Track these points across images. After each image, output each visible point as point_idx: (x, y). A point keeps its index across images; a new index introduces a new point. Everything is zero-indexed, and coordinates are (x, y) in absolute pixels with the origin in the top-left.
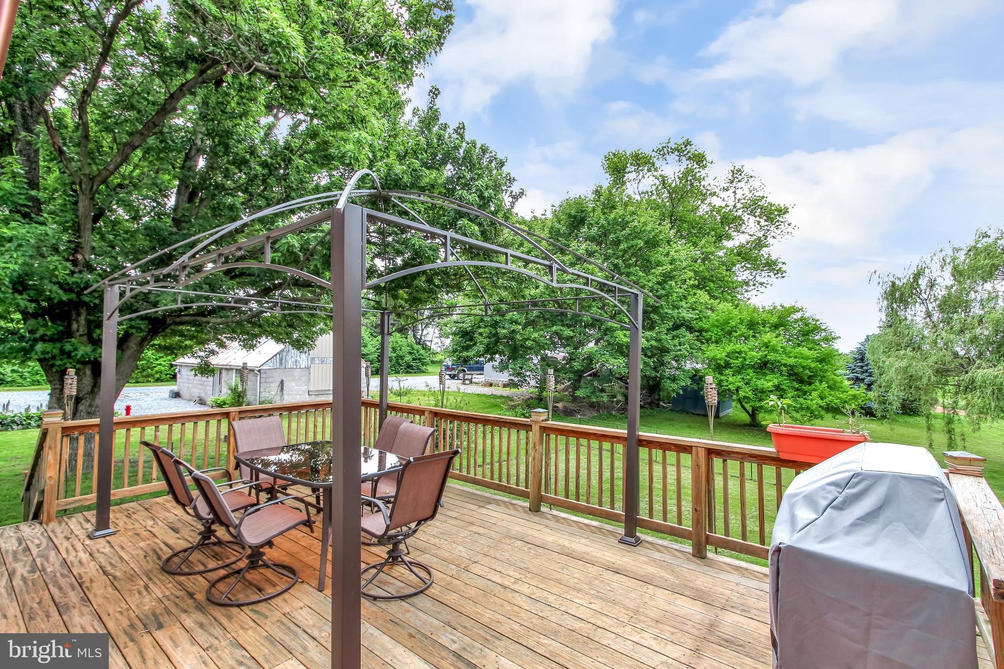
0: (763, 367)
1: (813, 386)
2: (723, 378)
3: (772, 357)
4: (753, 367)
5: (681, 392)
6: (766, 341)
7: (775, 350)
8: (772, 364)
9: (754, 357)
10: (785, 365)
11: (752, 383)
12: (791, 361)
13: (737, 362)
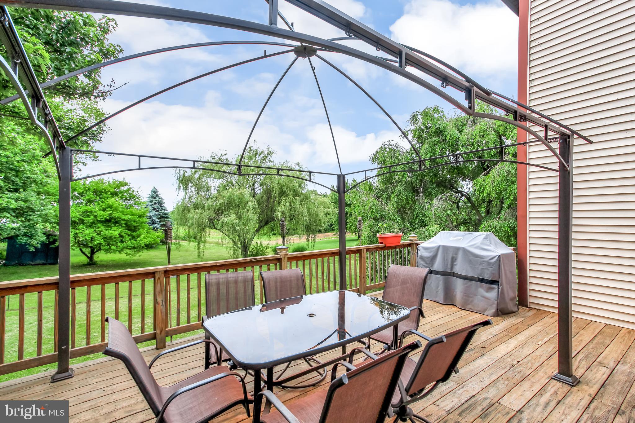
0: (109, 222)
1: (138, 232)
2: (77, 231)
3: (116, 214)
4: (101, 222)
5: (39, 246)
6: (111, 203)
7: (116, 210)
8: (115, 219)
9: (102, 216)
10: (124, 220)
11: (103, 233)
12: (127, 217)
13: (90, 219)
